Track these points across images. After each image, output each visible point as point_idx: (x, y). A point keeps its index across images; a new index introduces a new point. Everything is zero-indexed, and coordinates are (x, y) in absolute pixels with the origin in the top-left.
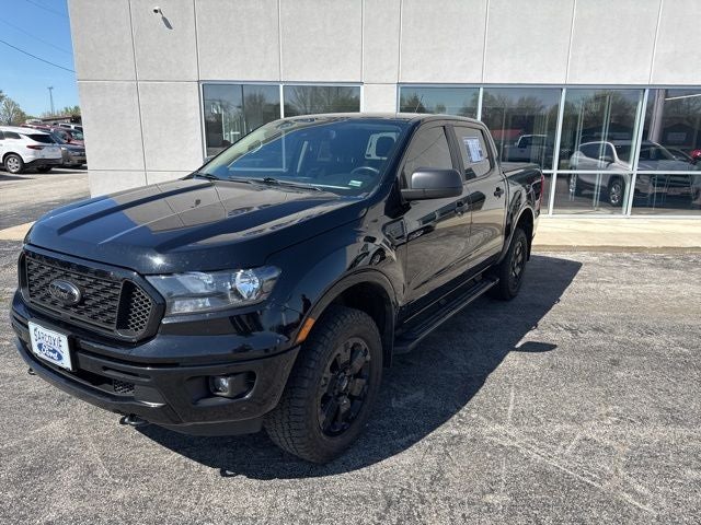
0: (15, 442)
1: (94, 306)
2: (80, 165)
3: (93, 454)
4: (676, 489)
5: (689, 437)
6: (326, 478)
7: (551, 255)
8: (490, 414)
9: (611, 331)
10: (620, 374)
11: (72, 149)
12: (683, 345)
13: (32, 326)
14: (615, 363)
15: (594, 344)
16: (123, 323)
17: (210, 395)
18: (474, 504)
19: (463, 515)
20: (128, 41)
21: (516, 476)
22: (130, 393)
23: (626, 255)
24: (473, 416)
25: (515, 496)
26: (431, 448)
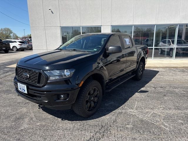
0: (15, 113)
1: (32, 79)
2: (31, 49)
3: (32, 115)
4: (175, 125)
5: (181, 113)
6: (87, 121)
7: (152, 69)
8: (130, 107)
9: (165, 88)
10: (165, 98)
11: (29, 45)
12: (184, 91)
13: (18, 84)
14: (165, 95)
15: (160, 91)
16: (39, 82)
17: (59, 99)
18: (123, 127)
19: (120, 130)
20: (43, 17)
21: (134, 121)
22: (40, 99)
23: (172, 69)
24: (126, 108)
25: (134, 126)
26: (114, 115)
